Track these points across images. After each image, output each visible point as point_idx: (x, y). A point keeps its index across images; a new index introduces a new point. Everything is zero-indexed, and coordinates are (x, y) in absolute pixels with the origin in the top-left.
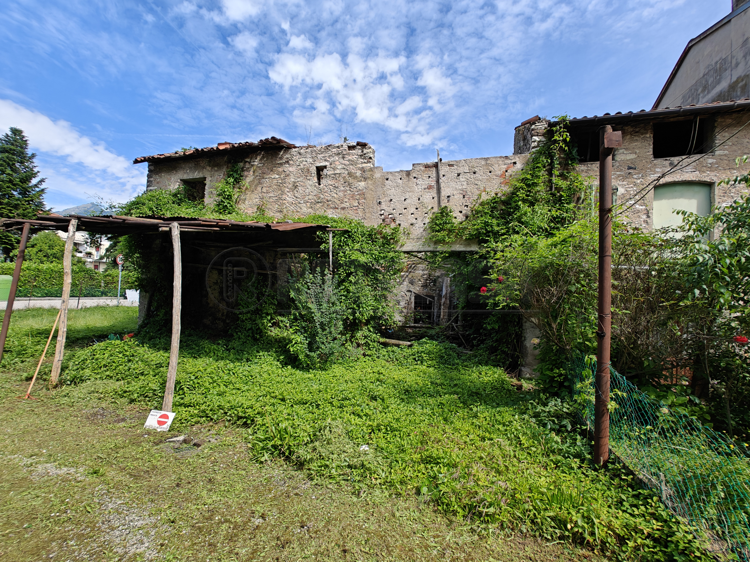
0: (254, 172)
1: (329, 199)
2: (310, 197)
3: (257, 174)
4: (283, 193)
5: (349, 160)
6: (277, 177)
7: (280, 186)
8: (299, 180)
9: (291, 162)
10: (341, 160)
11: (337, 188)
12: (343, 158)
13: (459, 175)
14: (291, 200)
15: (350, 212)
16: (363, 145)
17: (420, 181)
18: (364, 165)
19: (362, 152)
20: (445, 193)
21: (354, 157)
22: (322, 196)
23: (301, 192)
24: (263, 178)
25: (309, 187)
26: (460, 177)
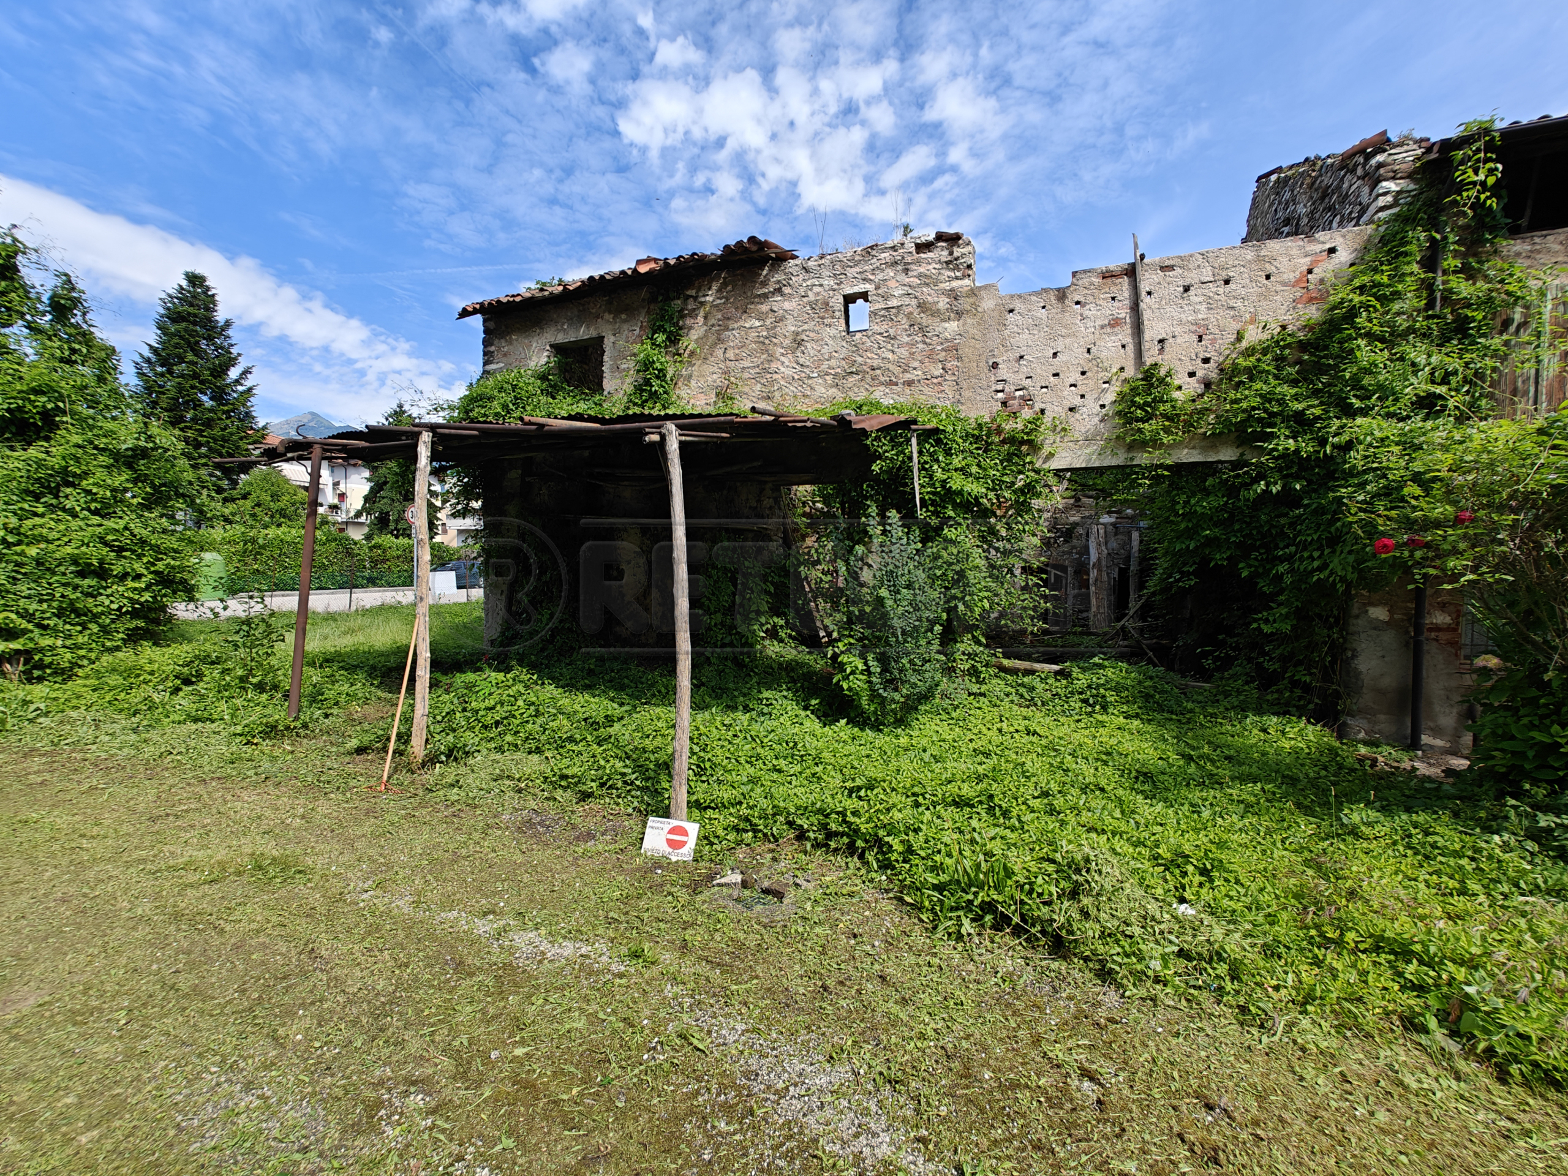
0: (706, 318)
1: (875, 364)
2: (833, 363)
3: (713, 321)
4: (772, 358)
5: (919, 276)
6: (757, 324)
7: (764, 345)
8: (806, 327)
9: (787, 290)
10: (902, 277)
11: (894, 338)
12: (906, 271)
13: (1187, 289)
14: (789, 372)
15: (926, 390)
16: (953, 239)
17: (1090, 311)
18: (956, 284)
19: (951, 253)
20: (1152, 331)
21: (931, 269)
22: (859, 359)
23: (812, 352)
24: (727, 329)
25: (830, 342)
26: (1192, 292)
